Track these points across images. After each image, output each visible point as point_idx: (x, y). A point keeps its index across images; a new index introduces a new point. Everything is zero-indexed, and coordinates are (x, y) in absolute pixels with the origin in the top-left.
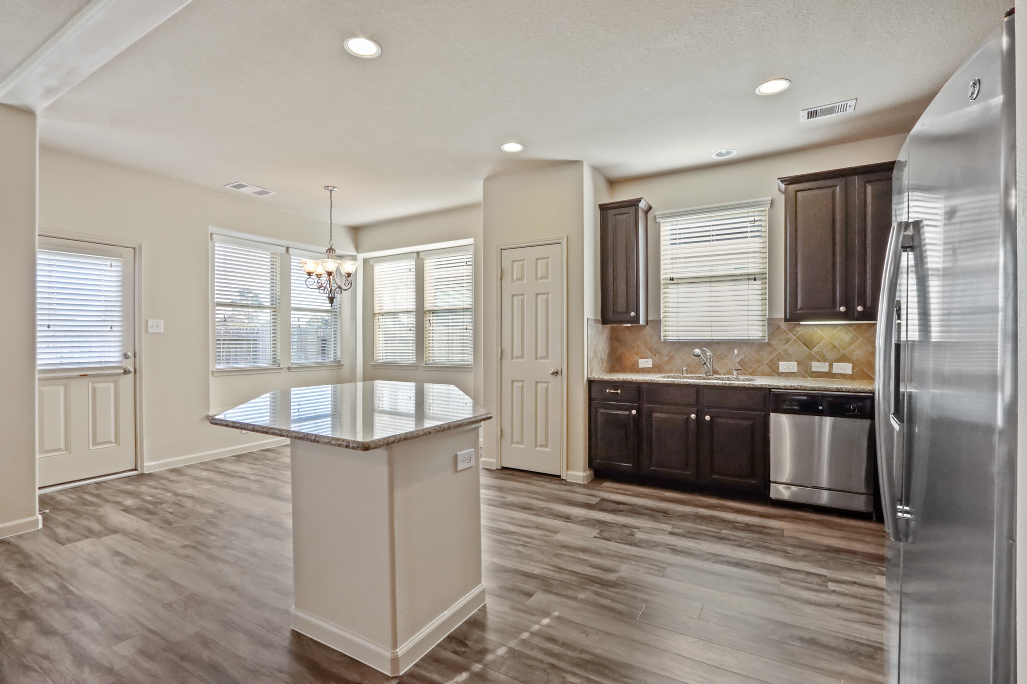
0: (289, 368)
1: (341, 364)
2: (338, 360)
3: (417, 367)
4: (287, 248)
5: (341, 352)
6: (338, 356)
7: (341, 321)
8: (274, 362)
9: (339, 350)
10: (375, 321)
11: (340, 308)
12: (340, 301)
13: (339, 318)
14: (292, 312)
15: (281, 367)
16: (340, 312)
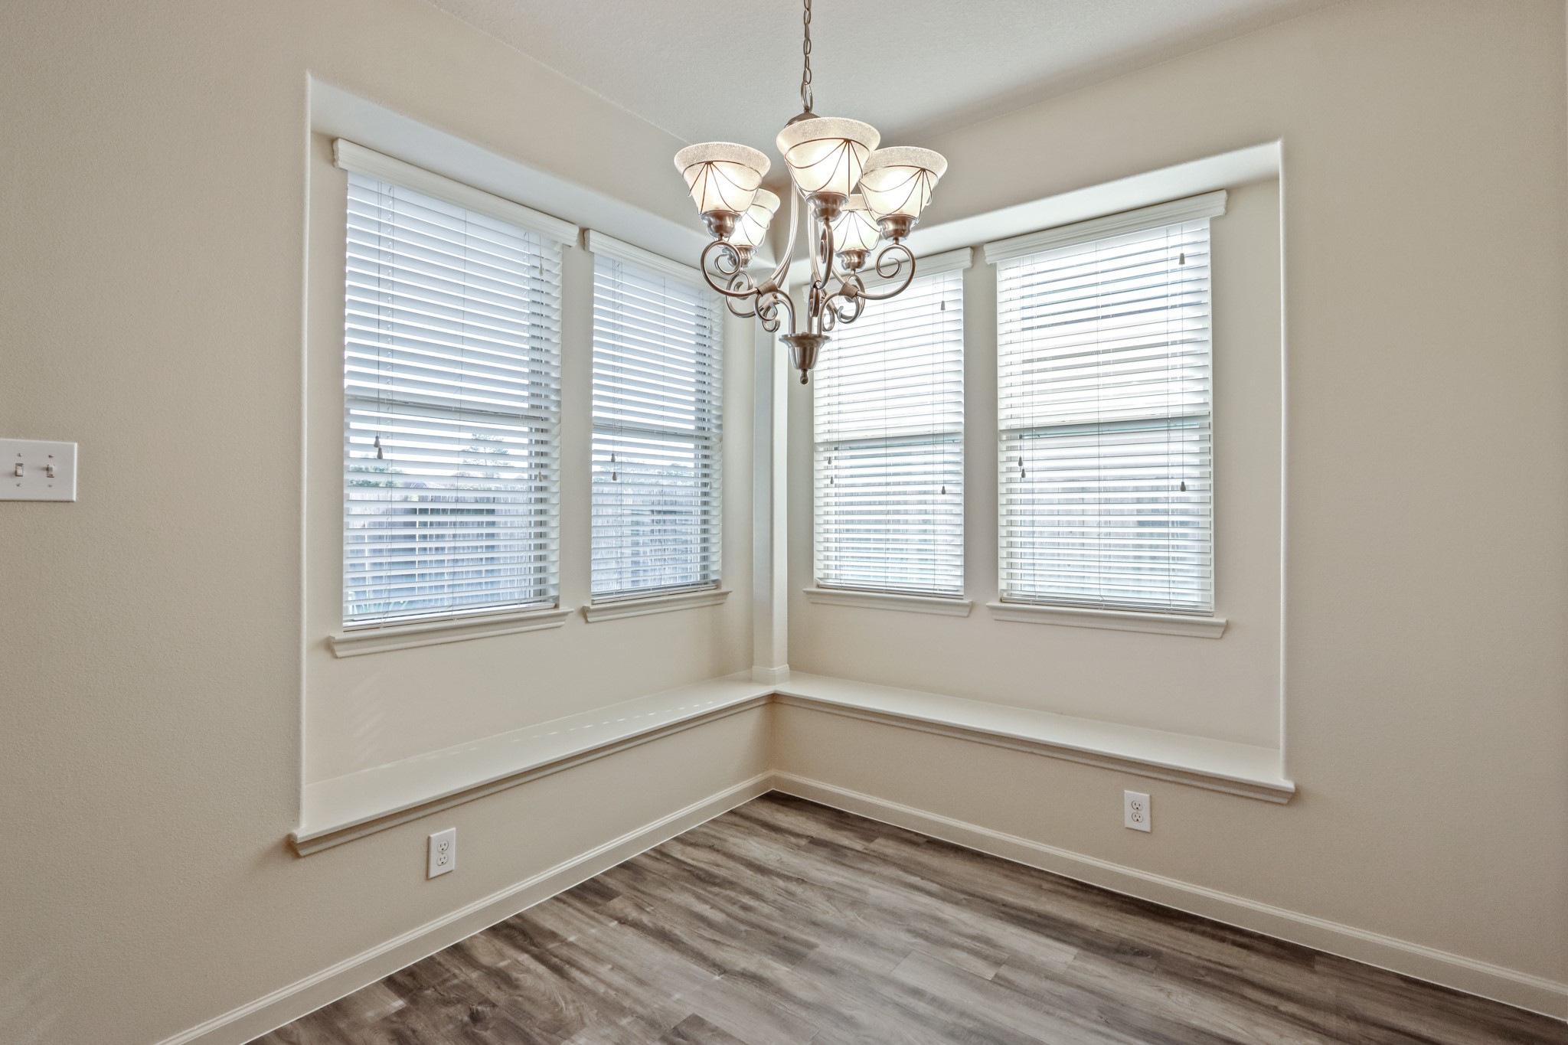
0: (584, 612)
1: (724, 589)
2: (714, 577)
3: (971, 607)
4: (584, 232)
5: (723, 557)
6: (714, 568)
7: (723, 466)
8: (541, 593)
9: (715, 549)
10: (817, 466)
11: (720, 427)
12: (719, 408)
13: (716, 457)
14: (595, 436)
15: (562, 609)
16: (721, 440)
